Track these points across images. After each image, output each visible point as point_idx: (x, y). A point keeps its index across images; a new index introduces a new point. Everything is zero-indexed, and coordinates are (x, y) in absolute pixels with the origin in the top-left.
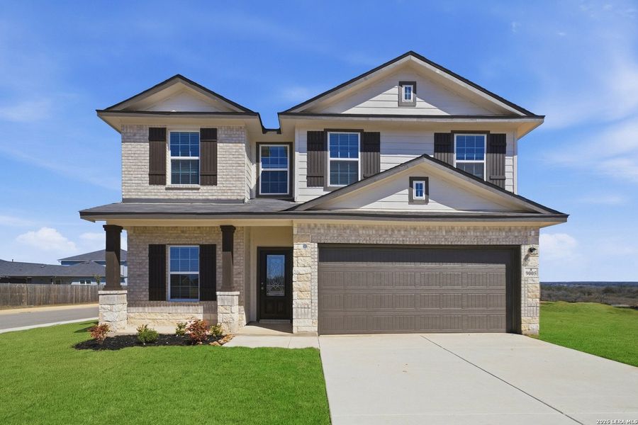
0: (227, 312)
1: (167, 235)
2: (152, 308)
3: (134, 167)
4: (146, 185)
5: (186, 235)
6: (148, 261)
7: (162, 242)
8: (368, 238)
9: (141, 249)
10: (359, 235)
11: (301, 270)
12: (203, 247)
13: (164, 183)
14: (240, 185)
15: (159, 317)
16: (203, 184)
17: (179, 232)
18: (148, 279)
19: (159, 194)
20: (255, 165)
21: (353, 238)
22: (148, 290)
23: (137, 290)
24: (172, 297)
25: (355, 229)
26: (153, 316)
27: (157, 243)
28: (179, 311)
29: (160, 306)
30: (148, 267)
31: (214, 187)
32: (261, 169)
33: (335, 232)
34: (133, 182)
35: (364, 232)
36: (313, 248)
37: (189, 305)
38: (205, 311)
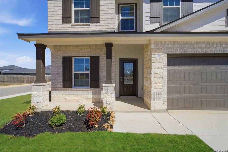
0: (109, 97)
1: (72, 51)
2: (64, 91)
3: (54, 14)
4: (61, 24)
5: (83, 51)
6: (62, 66)
7: (70, 55)
8: (200, 50)
9: (58, 59)
10: (194, 48)
11: (157, 71)
12: (92, 57)
13: (70, 22)
14: (113, 23)
15: (68, 97)
16: (92, 22)
17: (79, 49)
18: (62, 75)
19: (67, 29)
20: (117, 16)
21: (190, 50)
22: (62, 82)
23: (56, 82)
24: (75, 86)
25: (191, 44)
26: (65, 96)
27: (67, 56)
28: (79, 93)
29: (68, 90)
30: (62, 69)
31: (98, 24)
32: (121, 18)
33: (178, 46)
34: (54, 22)
35: (198, 46)
36: (164, 57)
37: (84, 90)
38: (93, 94)
